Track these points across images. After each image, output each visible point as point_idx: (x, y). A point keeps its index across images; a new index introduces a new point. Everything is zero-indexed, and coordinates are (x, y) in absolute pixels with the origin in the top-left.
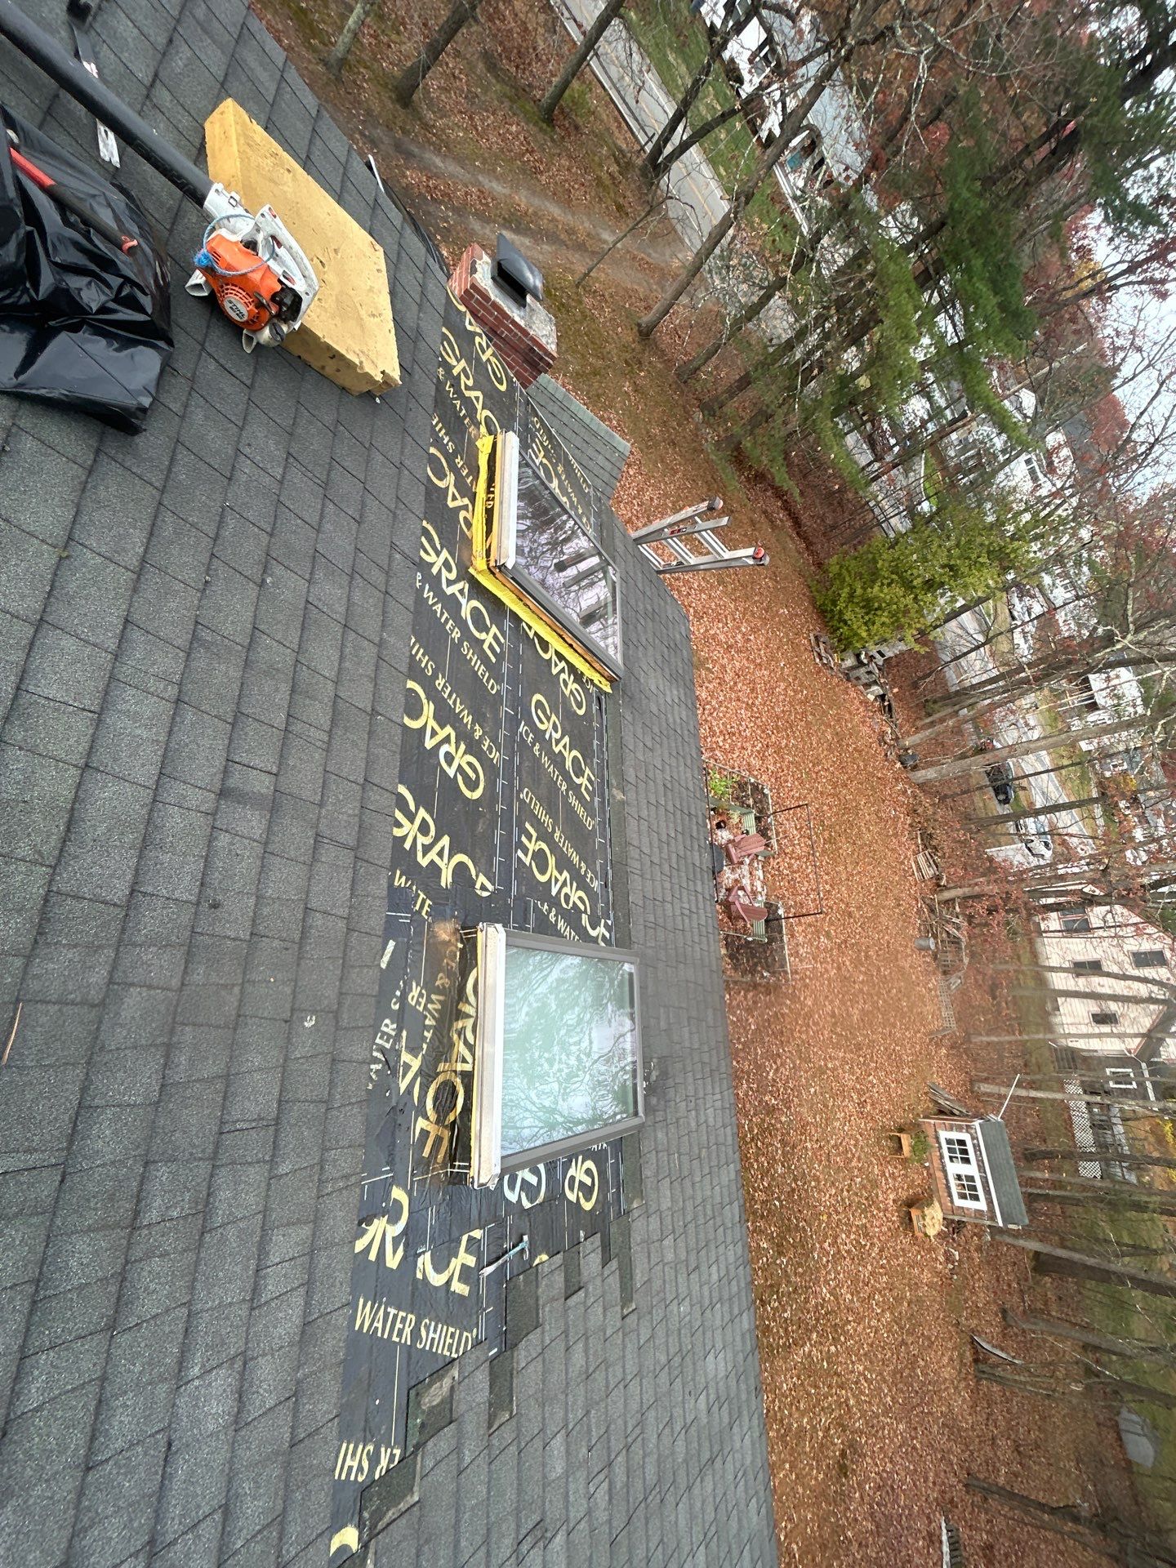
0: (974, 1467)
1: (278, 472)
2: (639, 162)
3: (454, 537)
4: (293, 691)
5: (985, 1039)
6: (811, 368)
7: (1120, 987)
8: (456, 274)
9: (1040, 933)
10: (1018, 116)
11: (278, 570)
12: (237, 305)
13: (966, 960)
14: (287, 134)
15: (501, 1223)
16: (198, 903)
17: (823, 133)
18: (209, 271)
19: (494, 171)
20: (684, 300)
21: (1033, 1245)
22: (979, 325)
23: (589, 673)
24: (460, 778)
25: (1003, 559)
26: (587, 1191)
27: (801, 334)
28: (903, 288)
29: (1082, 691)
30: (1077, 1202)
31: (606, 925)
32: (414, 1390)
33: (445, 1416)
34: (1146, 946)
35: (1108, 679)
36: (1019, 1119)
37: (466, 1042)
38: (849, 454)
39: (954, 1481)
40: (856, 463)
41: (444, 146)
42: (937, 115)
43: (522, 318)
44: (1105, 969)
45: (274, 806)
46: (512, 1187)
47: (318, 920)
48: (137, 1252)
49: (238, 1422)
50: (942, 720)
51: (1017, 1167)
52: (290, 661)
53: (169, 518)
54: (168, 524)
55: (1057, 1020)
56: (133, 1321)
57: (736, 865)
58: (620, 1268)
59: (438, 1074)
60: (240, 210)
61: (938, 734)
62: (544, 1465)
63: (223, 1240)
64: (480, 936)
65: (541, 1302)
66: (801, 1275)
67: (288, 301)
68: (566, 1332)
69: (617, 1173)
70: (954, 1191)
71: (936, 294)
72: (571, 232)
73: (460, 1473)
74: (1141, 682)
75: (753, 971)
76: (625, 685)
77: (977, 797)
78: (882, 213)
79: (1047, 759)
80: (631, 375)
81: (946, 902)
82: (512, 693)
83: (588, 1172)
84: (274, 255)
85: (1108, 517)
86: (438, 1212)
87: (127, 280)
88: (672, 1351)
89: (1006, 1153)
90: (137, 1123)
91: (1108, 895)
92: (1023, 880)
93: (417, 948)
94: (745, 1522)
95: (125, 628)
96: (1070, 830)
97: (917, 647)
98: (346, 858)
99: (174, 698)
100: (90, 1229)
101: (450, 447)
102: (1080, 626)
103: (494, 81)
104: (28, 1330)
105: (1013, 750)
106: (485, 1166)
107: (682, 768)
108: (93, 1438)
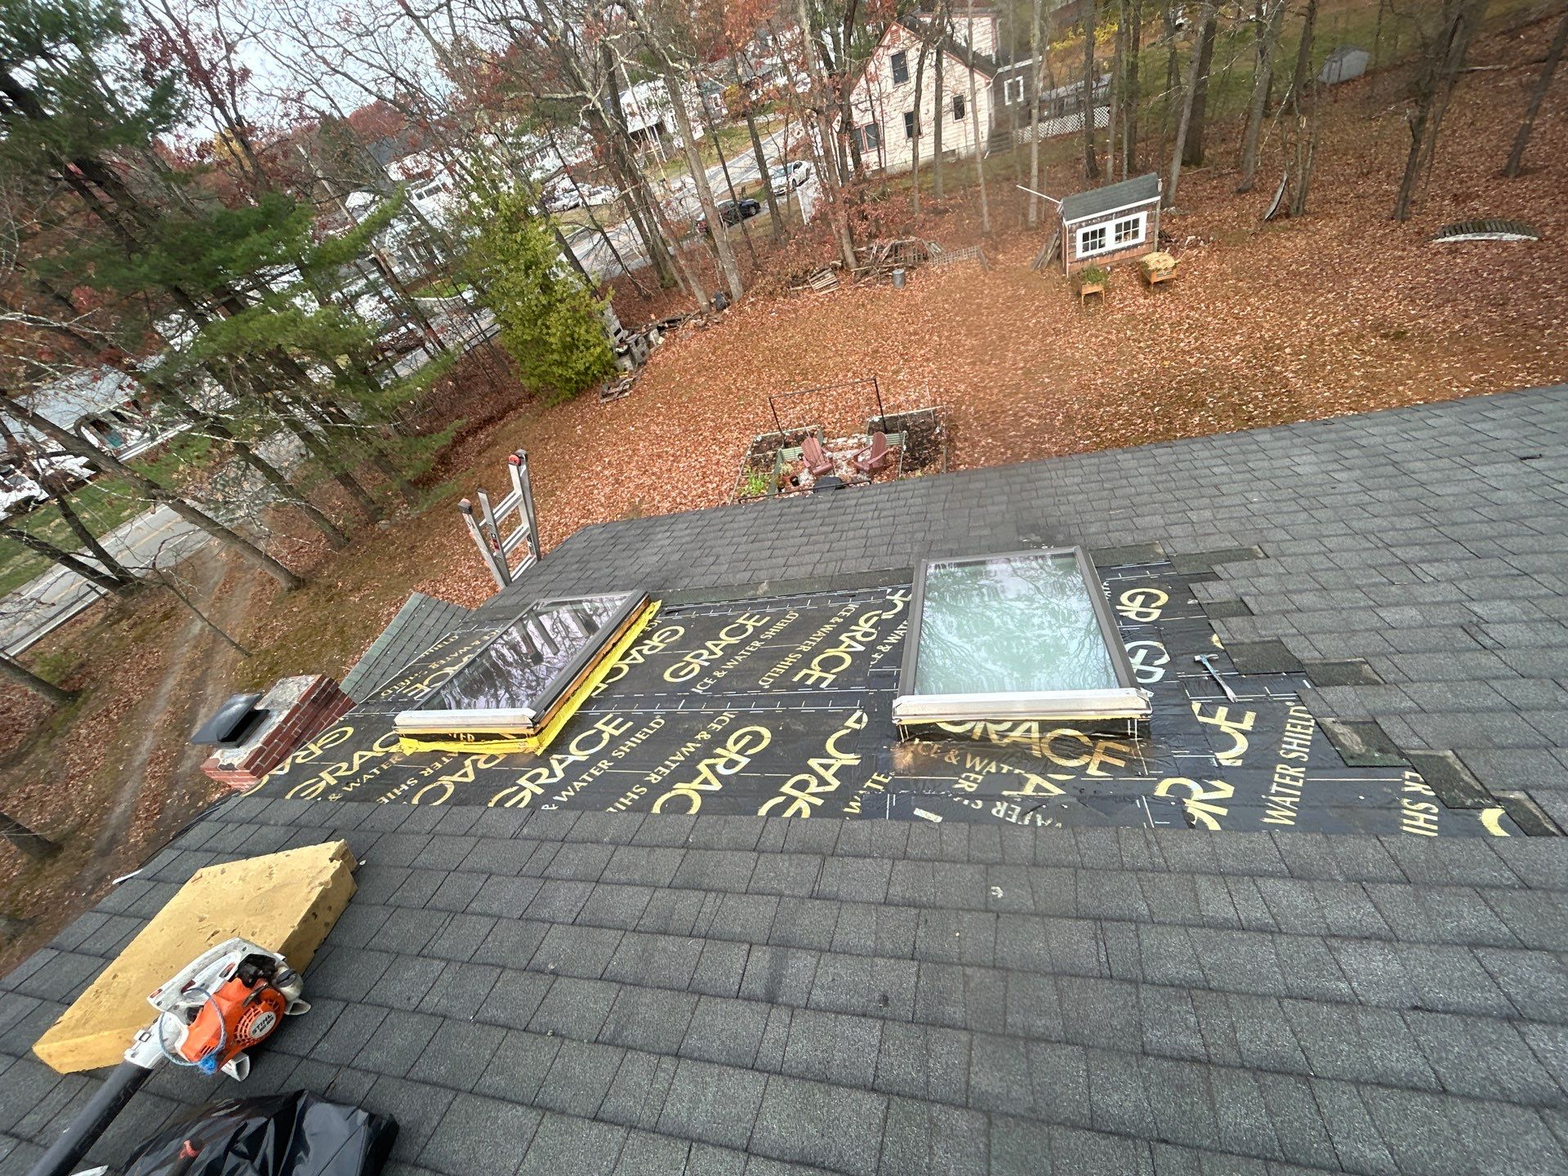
0: (1386, 214)
1: (438, 965)
2: (117, 599)
3: (504, 774)
4: (665, 933)
5: (986, 218)
6: (330, 414)
7: (928, 95)
8: (235, 785)
9: (882, 170)
10: (62, 220)
11: (541, 957)
12: (258, 1024)
13: (913, 239)
14: (76, 981)
15: (1185, 683)
16: (883, 1018)
17: (84, 413)
18: (221, 1057)
19: (129, 749)
20: (261, 545)
21: (1176, 167)
22: (282, 249)
23: (642, 625)
24: (750, 752)
25: (517, 218)
26: (1150, 599)
27: (295, 426)
28: (244, 327)
29: (645, 138)
30: (1133, 127)
31: (892, 594)
32: (1348, 761)
33: (1369, 728)
34: (887, 71)
35: (633, 114)
36: (1060, 184)
37: (1011, 730)
38: (417, 373)
39: (1399, 233)
40: (426, 365)
41: (103, 804)
42: (64, 300)
43: (280, 713)
44: (912, 109)
45: (782, 944)
46: (1149, 674)
47: (896, 891)
48: (1232, 1056)
49: (1389, 939)
50: (681, 271)
51: (1105, 184)
52: (633, 938)
53: (487, 1080)
54: (495, 1081)
55: (963, 152)
56: (1299, 1055)
57: (833, 465)
58: (1221, 563)
59: (1044, 756)
60: (155, 1029)
61: (694, 273)
62: (1410, 628)
63: (1215, 967)
64: (906, 721)
65: (1257, 639)
66: (1222, 383)
67: (252, 969)
68: (1284, 613)
69: (1131, 571)
70: (1131, 242)
71: (250, 294)
72: (192, 666)
73: (1423, 711)
74: (634, 82)
75: (936, 443)
76: (653, 587)
77: (754, 235)
78: (166, 350)
79: (713, 170)
80: (343, 594)
81: (858, 259)
82: (664, 702)
83: (1132, 599)
84: (203, 988)
85: (472, 120)
86: (1177, 748)
87: (230, 1147)
88: (1295, 507)
89: (1093, 195)
90: (1105, 1066)
91: (841, 107)
92: (832, 188)
93: (921, 785)
94: (1449, 430)
95: (602, 1120)
96: (781, 144)
97: (609, 298)
98: (834, 864)
99: (674, 1061)
100: (1212, 1108)
101: (412, 782)
102: (579, 144)
103: (32, 756)
104: (1314, 1166)
105: (706, 201)
106: (1130, 704)
107: (736, 525)
108: (1415, 1089)
